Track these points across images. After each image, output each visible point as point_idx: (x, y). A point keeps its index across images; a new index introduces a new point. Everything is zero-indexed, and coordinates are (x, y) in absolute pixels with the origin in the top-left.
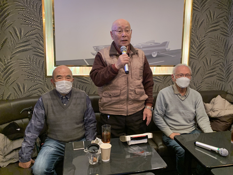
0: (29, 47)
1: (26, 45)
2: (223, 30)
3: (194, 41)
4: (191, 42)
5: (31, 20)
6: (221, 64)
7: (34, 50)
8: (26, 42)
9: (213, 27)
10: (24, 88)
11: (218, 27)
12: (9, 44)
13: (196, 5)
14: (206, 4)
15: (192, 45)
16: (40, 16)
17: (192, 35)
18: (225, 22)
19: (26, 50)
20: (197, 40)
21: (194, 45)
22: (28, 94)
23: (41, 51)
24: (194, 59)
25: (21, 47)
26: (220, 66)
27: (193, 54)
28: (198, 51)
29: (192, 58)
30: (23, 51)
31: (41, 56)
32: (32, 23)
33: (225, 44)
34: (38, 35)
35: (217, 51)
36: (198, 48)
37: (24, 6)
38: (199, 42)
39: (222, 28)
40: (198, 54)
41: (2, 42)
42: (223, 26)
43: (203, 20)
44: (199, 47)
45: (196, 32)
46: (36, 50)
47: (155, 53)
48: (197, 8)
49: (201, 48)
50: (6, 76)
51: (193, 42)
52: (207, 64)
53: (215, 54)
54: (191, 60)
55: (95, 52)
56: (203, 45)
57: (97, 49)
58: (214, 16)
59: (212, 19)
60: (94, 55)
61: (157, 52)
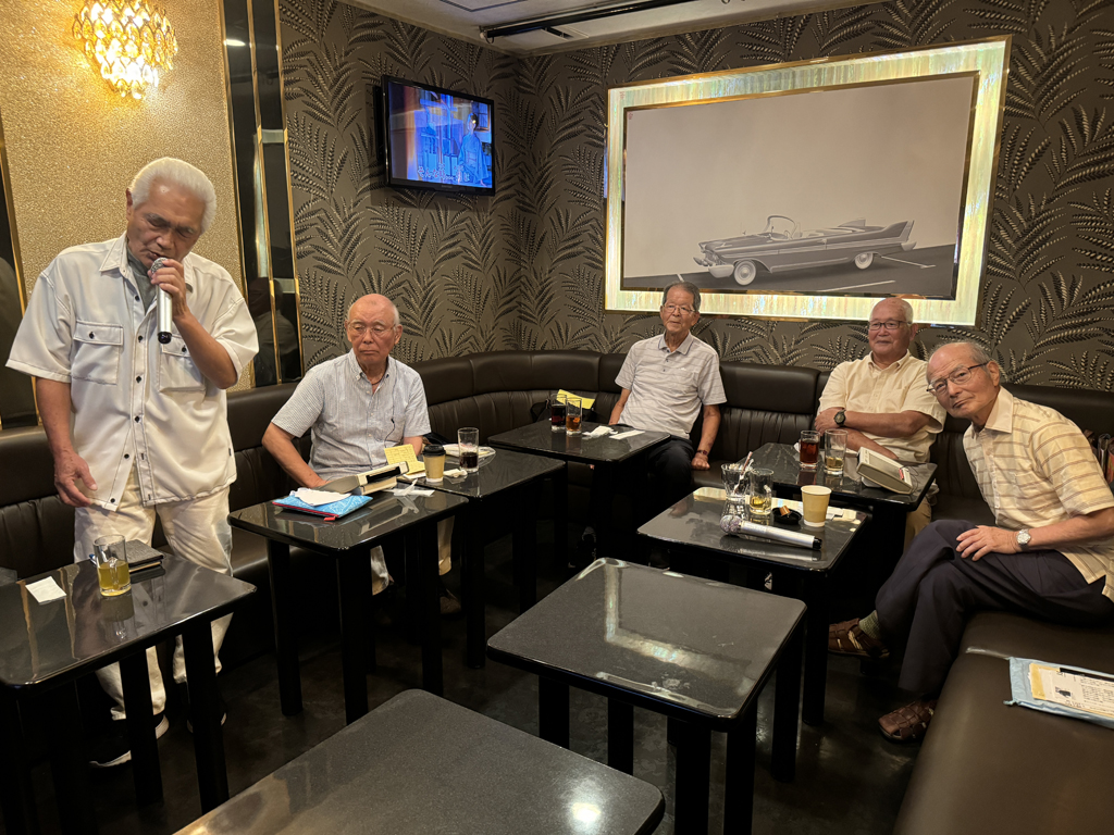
0: (580, 248)
1: (575, 245)
4: (993, 221)
7: (587, 254)
8: (573, 238)
9: (1088, 165)
10: (567, 333)
12: (549, 242)
13: (1017, 99)
14: (1058, 89)
15: (995, 230)
17: (998, 197)
19: (573, 255)
20: (1018, 215)
21: (1002, 232)
22: (572, 345)
23: (599, 257)
24: (1003, 276)
25: (566, 248)
27: (998, 260)
28: (1021, 249)
29: (995, 274)
30: (570, 256)
31: (597, 268)
32: (586, 198)
34: (594, 222)
35: (1106, 252)
36: (1019, 238)
38: (1028, 220)
40: (1021, 261)
43: (1047, 145)
44: (1024, 236)
45: (1012, 187)
46: (591, 256)
47: (864, 256)
48: (1020, 106)
49: (1028, 244)
50: (540, 306)
51: (1002, 221)
52: (1059, 294)
53: (1093, 261)
54: (991, 279)
55: (702, 257)
56: (1042, 229)
57: (708, 249)
58: (1093, 126)
59: (1084, 136)
60: (700, 263)
61: (872, 253)
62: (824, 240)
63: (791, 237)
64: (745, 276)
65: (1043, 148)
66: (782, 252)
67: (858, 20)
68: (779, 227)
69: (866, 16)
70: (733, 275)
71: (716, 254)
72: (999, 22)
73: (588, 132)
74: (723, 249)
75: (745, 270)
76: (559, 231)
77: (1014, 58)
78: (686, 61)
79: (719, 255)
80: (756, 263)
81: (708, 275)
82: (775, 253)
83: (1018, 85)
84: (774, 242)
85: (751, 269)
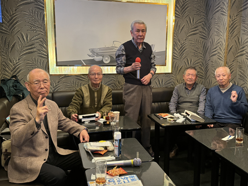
0: (35, 50)
1: (32, 48)
2: (201, 34)
3: (176, 44)
4: (174, 45)
5: (36, 27)
6: (201, 63)
7: (39, 52)
8: (31, 45)
9: (193, 31)
11: (197, 32)
12: (18, 47)
13: (177, 13)
14: (186, 11)
15: (174, 47)
16: (43, 24)
17: (175, 38)
18: (203, 27)
19: (32, 52)
20: (179, 43)
21: (176, 48)
23: (45, 53)
24: (177, 59)
25: (28, 49)
26: (199, 65)
27: (175, 55)
28: (180, 52)
29: (175, 59)
30: (29, 53)
31: (44, 58)
32: (37, 29)
33: (204, 46)
34: (41, 39)
35: (197, 53)
36: (180, 49)
37: (30, 15)
38: (181, 45)
39: (201, 32)
40: (180, 55)
41: (12, 46)
42: (201, 30)
45: (177, 36)
46: (41, 53)
48: (178, 15)
49: (182, 50)
52: (188, 63)
53: (194, 55)
54: (174, 60)
55: (91, 54)
56: (184, 47)
57: (93, 51)
58: (193, 22)
59: (191, 24)
60: (90, 56)
64: (107, 60)
65: (183, 26)
70: (102, 60)
71: (96, 53)
79: (97, 53)
80: (110, 56)
81: (93, 60)
83: (177, 9)
85: (108, 58)
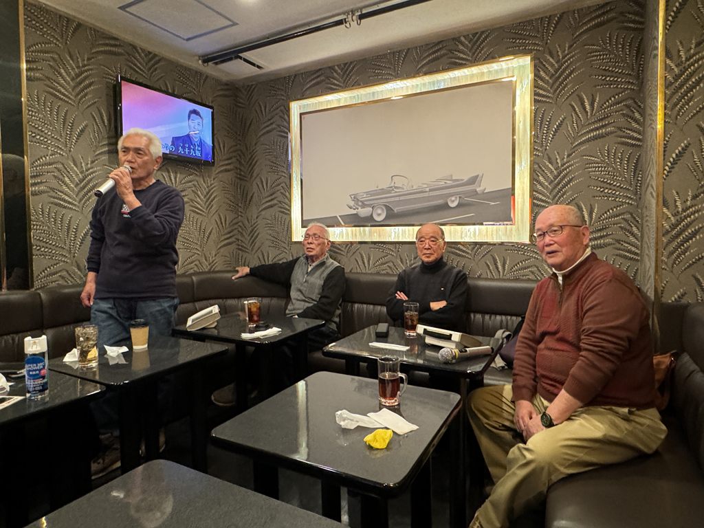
0: (275, 202)
1: (272, 200)
2: (624, 134)
4: (534, 171)
5: (277, 166)
6: (627, 216)
7: (280, 205)
8: (272, 195)
9: (592, 131)
10: (268, 258)
11: (609, 129)
12: (256, 199)
14: (567, 84)
15: (536, 177)
17: (536, 155)
18: (631, 114)
20: (550, 166)
21: (541, 178)
23: (287, 207)
25: (267, 202)
26: (622, 221)
27: (540, 196)
28: (554, 188)
29: (538, 206)
30: (269, 207)
32: (279, 170)
35: (611, 187)
36: (552, 181)
38: (556, 169)
39: (620, 129)
40: (555, 196)
41: (250, 197)
43: (564, 120)
44: (555, 179)
45: (544, 148)
47: (453, 198)
48: (544, 96)
49: (560, 182)
50: (252, 240)
51: (540, 170)
53: (603, 194)
54: (536, 209)
55: (352, 204)
56: (566, 174)
57: (355, 198)
58: (592, 105)
59: (587, 112)
60: (351, 208)
61: (458, 196)
62: (428, 189)
63: (406, 189)
64: (379, 215)
65: (561, 122)
66: (402, 198)
67: (438, 50)
68: (398, 182)
69: (443, 47)
70: (372, 214)
71: (361, 201)
72: (525, 45)
73: (279, 129)
74: (364, 198)
75: (379, 211)
76: (262, 191)
77: (538, 67)
78: (336, 82)
79: (363, 202)
80: (385, 206)
81: (356, 214)
82: (397, 199)
83: (541, 83)
84: (396, 192)
85: (383, 210)
